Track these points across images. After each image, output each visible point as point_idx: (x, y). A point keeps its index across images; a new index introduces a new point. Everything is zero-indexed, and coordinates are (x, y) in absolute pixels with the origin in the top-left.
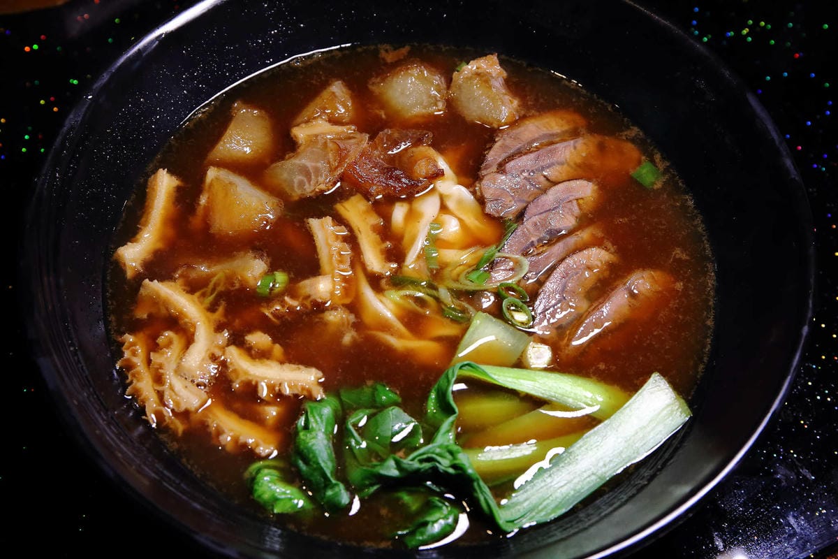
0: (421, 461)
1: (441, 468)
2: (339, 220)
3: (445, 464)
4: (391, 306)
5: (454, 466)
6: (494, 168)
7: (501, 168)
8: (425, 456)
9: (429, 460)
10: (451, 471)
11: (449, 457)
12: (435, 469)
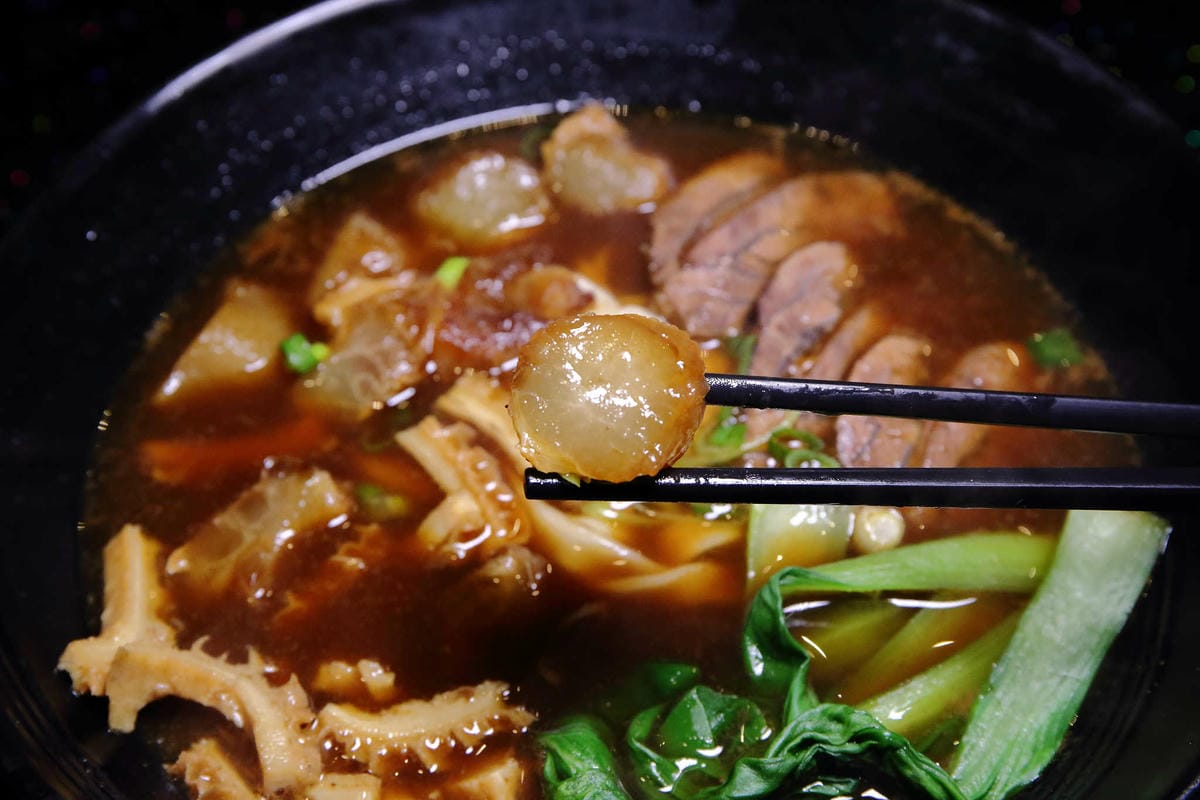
0: (794, 751)
1: (832, 750)
2: (448, 420)
3: (837, 742)
4: (603, 527)
5: (857, 738)
6: (672, 265)
7: (685, 258)
8: (798, 740)
9: (807, 743)
10: (853, 748)
11: (839, 727)
12: (822, 757)
